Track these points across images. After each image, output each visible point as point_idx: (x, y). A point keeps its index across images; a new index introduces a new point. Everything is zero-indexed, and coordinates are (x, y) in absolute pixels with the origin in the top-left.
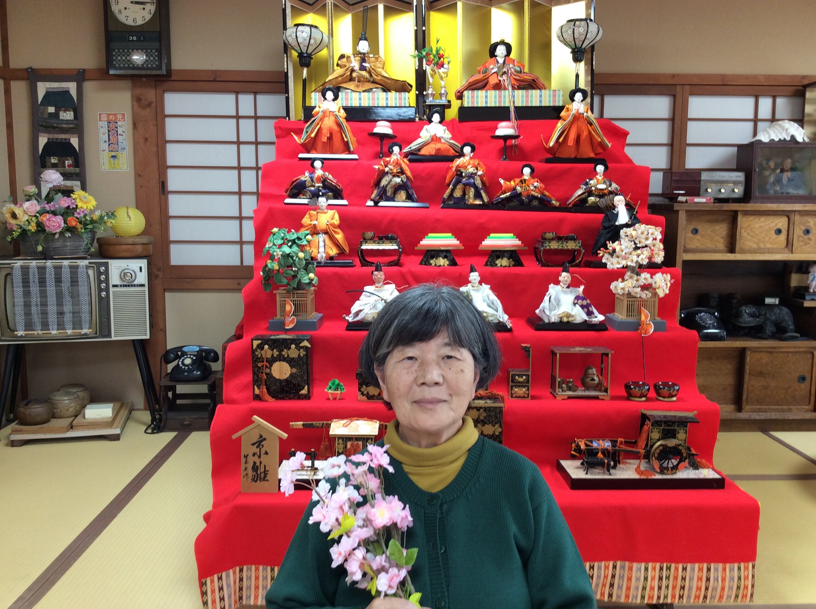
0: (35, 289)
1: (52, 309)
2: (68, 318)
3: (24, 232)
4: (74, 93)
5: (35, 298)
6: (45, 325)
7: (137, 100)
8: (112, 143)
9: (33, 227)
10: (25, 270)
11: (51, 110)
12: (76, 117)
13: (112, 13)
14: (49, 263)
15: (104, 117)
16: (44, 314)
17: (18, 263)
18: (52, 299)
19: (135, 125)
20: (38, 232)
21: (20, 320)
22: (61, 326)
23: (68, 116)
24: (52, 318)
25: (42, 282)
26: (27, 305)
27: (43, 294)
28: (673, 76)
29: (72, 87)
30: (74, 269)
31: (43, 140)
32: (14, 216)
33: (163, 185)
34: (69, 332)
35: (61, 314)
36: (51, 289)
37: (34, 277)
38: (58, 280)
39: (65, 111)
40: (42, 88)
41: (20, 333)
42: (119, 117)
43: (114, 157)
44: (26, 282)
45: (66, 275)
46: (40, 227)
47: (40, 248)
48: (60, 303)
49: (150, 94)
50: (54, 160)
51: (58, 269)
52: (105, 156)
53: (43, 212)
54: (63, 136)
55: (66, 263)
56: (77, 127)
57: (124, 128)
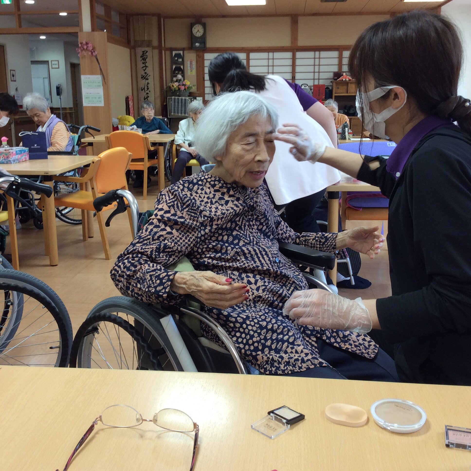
0: (176, 104)
1: (180, 109)
2: (183, 111)
3: (175, 90)
4: (182, 54)
5: (176, 106)
6: (178, 113)
7: (198, 56)
8: (191, 67)
9: (177, 89)
10: (175, 99)
11: (176, 59)
12: (182, 60)
13: (193, 34)
14: (180, 98)
15: (189, 61)
16: (178, 110)
17: (173, 97)
18: (180, 107)
19: (197, 62)
20: (178, 90)
21: (173, 111)
22: (181, 113)
23: (180, 60)
24: (180, 111)
25: (178, 102)
26: (174, 107)
27: (178, 105)
28: (339, 46)
29: (181, 52)
30: (185, 100)
31: (174, 67)
32: (173, 86)
33: (204, 78)
34: (183, 115)
35: (182, 110)
36: (180, 104)
37: (176, 101)
38: (182, 102)
39: (180, 59)
40: (174, 53)
41: (172, 114)
42: (193, 60)
43: (191, 71)
44: (175, 102)
45: (183, 101)
46: (179, 89)
47: (178, 94)
48: (182, 108)
49: (201, 54)
50: (177, 72)
51: (182, 99)
52: (189, 71)
53: (179, 85)
54: (178, 66)
55: (183, 98)
56: (183, 63)
57: (194, 63)
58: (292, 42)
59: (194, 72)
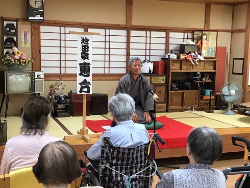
4: (15, 25)
7: (33, 28)
8: (25, 39)
11: (8, 29)
12: (15, 31)
13: (29, 4)
15: (23, 32)
28: (166, 27)
31: (5, 38)
33: (40, 51)
39: (12, 30)
40: (6, 23)
42: (27, 32)
43: (26, 43)
50: (9, 43)
52: (23, 43)
56: (16, 34)
57: (29, 35)
58: (127, 21)
59: (29, 45)
